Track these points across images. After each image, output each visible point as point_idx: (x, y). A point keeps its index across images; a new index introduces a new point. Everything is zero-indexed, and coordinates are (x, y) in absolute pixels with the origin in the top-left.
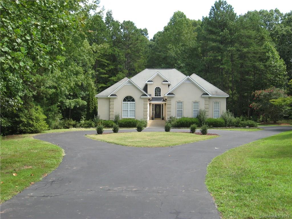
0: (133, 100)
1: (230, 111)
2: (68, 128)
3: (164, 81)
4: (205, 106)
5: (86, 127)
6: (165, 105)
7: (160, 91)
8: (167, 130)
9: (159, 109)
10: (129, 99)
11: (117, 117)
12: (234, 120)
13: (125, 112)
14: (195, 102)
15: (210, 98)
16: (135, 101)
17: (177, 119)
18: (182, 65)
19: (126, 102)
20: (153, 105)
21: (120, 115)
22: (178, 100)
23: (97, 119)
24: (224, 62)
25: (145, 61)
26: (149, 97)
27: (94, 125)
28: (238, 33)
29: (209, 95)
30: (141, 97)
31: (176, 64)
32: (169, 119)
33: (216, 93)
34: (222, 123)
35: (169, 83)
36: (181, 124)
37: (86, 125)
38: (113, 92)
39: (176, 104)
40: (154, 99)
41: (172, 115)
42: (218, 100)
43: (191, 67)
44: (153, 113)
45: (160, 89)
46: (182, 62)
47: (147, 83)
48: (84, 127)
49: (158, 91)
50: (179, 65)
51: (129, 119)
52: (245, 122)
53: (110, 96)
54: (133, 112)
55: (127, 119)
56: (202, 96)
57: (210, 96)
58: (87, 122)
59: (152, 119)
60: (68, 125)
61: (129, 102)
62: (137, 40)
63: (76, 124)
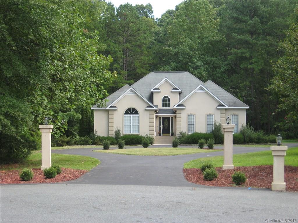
0: (137, 113)
1: (250, 126)
2: (61, 146)
3: (174, 89)
4: (221, 119)
5: (81, 145)
6: (175, 119)
7: (169, 101)
8: (175, 145)
9: (167, 123)
10: (131, 111)
11: (118, 133)
12: (254, 135)
13: (127, 127)
14: (210, 115)
15: (226, 109)
16: (138, 114)
17: (188, 135)
18: (198, 64)
19: (129, 115)
20: (160, 117)
21: (121, 130)
22: (189, 113)
23: (94, 135)
24: (253, 62)
25: (149, 59)
26: (155, 108)
27: (90, 142)
28: (272, 21)
29: (225, 107)
30: (146, 109)
31: (191, 63)
32: (179, 135)
33: (234, 103)
34: (240, 139)
35: (179, 92)
36: (192, 140)
37: (82, 142)
38: (113, 103)
39: (187, 117)
40: (161, 111)
41: (182, 130)
42: (236, 113)
43: (211, 66)
44: (160, 128)
45: (169, 99)
46: (199, 60)
47: (153, 92)
48: (80, 145)
49: (166, 101)
50: (194, 63)
51: (132, 135)
52: (266, 137)
53: (109, 108)
54: (137, 127)
55: (129, 135)
56: (217, 108)
57: (227, 107)
58: (83, 138)
59: (160, 135)
60: (61, 142)
61: (131, 115)
62: (139, 30)
63: (70, 141)
